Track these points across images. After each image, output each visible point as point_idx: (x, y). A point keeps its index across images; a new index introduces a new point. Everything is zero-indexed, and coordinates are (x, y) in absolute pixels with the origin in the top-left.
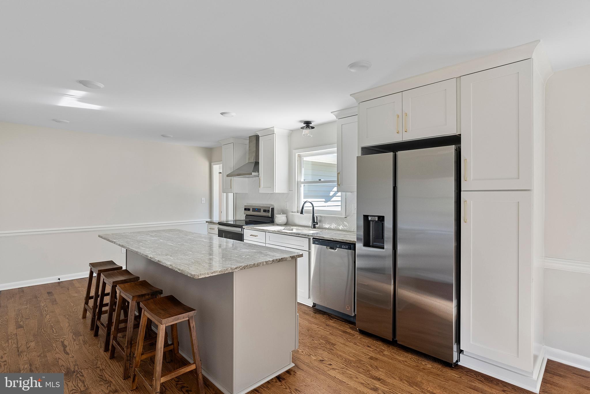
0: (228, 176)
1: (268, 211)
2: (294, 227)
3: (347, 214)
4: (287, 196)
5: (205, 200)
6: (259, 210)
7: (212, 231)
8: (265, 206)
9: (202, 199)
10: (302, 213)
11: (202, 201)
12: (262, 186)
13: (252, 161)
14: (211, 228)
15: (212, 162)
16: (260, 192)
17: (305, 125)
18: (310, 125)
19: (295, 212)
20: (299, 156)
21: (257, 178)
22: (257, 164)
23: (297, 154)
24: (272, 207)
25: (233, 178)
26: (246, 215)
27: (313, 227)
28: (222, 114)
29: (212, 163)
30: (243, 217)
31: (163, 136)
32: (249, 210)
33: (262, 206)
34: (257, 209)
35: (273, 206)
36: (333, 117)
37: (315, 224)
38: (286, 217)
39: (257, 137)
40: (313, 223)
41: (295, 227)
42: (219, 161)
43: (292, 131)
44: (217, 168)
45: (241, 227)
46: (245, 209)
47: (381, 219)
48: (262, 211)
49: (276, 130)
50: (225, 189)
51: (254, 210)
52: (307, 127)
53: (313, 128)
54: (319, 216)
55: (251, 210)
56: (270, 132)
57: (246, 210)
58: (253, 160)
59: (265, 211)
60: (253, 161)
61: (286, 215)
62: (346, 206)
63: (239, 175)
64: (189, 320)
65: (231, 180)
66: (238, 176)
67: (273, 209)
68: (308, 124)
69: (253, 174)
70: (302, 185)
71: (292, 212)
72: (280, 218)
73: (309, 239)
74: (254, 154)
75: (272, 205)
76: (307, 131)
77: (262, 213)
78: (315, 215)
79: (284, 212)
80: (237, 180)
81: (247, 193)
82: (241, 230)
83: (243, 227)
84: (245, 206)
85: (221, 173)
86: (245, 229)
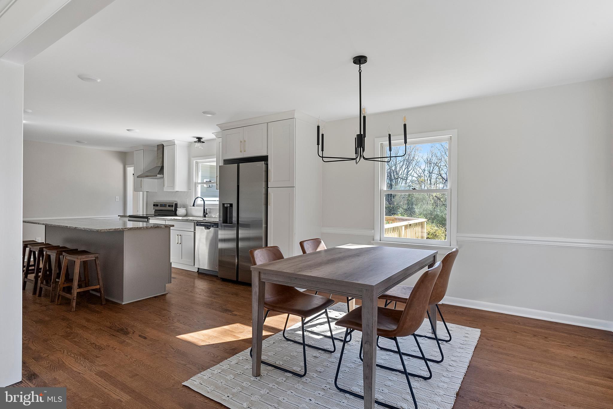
0: (138, 177)
1: (172, 206)
4: (186, 194)
5: (119, 199)
6: (165, 205)
8: (171, 202)
9: (116, 198)
10: (194, 205)
11: (116, 199)
12: (166, 186)
13: (159, 166)
16: (164, 190)
17: (197, 140)
18: (201, 140)
20: (197, 163)
21: (162, 180)
22: (162, 168)
23: (195, 161)
24: (175, 203)
25: (143, 179)
26: (156, 210)
28: (128, 130)
29: (126, 166)
30: (153, 212)
31: (78, 142)
32: (157, 205)
33: (166, 201)
34: (163, 205)
35: (177, 202)
36: (214, 136)
37: (205, 215)
38: (186, 210)
39: (163, 146)
40: (204, 213)
42: (132, 164)
43: (191, 143)
44: (130, 170)
46: (154, 205)
47: (231, 205)
48: (167, 206)
49: (176, 142)
50: (137, 189)
51: (161, 205)
52: (198, 142)
53: (203, 142)
54: (208, 208)
55: (159, 206)
56: (172, 144)
57: (155, 206)
58: (160, 164)
59: (169, 206)
63: (147, 176)
64: (95, 260)
65: (141, 180)
66: (146, 177)
67: (176, 205)
68: (199, 139)
69: (159, 175)
70: (200, 186)
71: (188, 206)
72: (181, 211)
73: (195, 223)
74: (161, 160)
76: (199, 144)
77: (168, 208)
78: (206, 207)
79: (185, 206)
80: (146, 180)
81: (156, 191)
82: (148, 220)
83: (149, 218)
84: (154, 202)
85: (133, 174)
86: (150, 219)
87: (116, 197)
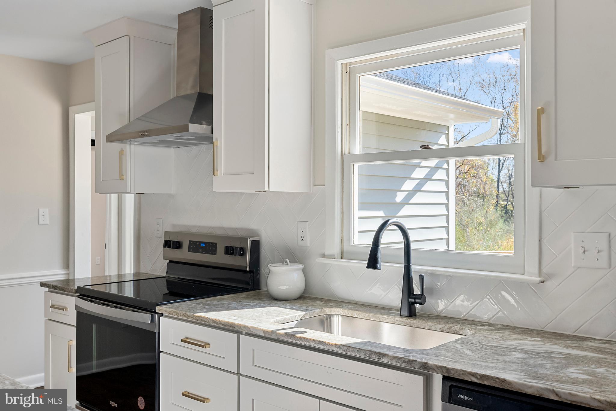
0: (111, 139)
1: (242, 252)
2: (333, 309)
3: (544, 270)
4: (305, 204)
6: (210, 247)
7: (58, 315)
8: (231, 233)
9: (41, 213)
10: (372, 263)
11: (41, 217)
12: (222, 168)
13: (189, 92)
14: (55, 303)
15: (70, 106)
16: (214, 190)
19: (333, 257)
20: (348, 70)
21: (205, 147)
22: (205, 99)
23: (340, 63)
24: (252, 239)
25: (128, 146)
26: (171, 262)
27: (405, 312)
29: (70, 108)
30: (161, 269)
32: (178, 245)
33: (219, 233)
34: (203, 245)
35: (258, 236)
37: (415, 303)
38: (304, 271)
39: (204, 15)
40: (406, 296)
41: (340, 311)
45: (150, 309)
46: (167, 244)
48: (221, 250)
50: (103, 182)
51: (195, 246)
55: (186, 246)
57: (169, 247)
58: (193, 88)
59: (229, 251)
60: (193, 92)
61: (301, 266)
62: (540, 239)
63: (145, 134)
65: (121, 153)
66: (143, 136)
67: (256, 245)
69: (193, 128)
71: (324, 256)
72: (285, 277)
73: (428, 379)
74: (195, 70)
75: (254, 233)
77: (223, 258)
78: (413, 267)
80: (139, 151)
81: (172, 193)
82: (152, 320)
83: (159, 309)
84: (166, 233)
85: (93, 143)
86: (162, 315)
87: (40, 210)
